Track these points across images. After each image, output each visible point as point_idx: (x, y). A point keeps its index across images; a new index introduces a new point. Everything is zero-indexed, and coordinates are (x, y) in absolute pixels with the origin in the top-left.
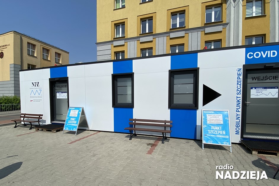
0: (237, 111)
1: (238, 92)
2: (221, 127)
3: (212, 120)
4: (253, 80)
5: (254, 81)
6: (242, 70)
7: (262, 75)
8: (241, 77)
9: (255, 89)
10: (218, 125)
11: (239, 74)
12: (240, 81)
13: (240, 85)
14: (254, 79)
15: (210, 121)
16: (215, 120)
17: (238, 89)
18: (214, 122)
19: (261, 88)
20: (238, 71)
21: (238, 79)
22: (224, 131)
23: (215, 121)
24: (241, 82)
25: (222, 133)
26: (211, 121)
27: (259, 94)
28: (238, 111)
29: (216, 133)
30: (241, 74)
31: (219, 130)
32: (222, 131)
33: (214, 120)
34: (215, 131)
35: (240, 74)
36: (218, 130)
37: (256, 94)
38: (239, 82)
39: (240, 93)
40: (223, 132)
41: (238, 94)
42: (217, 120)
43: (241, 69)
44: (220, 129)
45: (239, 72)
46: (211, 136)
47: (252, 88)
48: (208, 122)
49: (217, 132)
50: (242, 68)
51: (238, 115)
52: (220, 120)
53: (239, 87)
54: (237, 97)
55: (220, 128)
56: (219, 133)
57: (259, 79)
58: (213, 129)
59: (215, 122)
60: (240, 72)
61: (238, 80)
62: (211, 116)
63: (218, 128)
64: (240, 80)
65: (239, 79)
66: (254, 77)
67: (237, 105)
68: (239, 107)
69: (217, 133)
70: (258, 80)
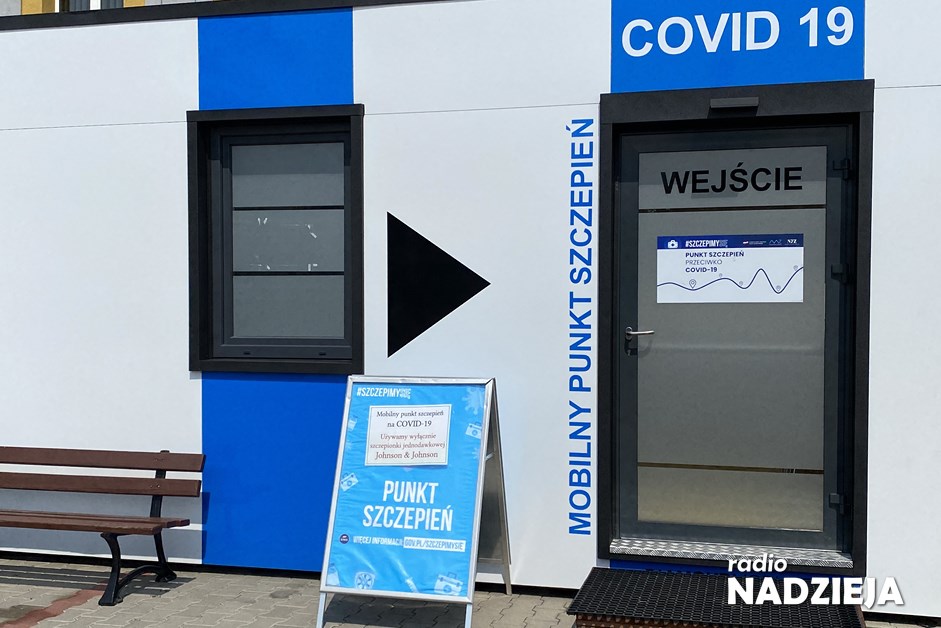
0: (572, 389)
1: (579, 264)
2: (434, 485)
3: (392, 442)
4: (668, 190)
5: (676, 199)
6: (595, 128)
7: (716, 161)
8: (592, 174)
9: (682, 246)
10: (421, 472)
11: (582, 156)
12: (586, 199)
13: (589, 223)
14: (675, 187)
15: (381, 451)
16: (408, 441)
17: (578, 249)
18: (399, 456)
19: (713, 243)
20: (576, 134)
21: (574, 184)
22: (445, 512)
23: (410, 446)
24: (590, 204)
25: (434, 519)
26: (388, 451)
27: (701, 278)
28: (581, 389)
29: (402, 522)
30: (590, 156)
31: (421, 505)
32: (435, 511)
33: (401, 442)
34: (397, 512)
35: (586, 151)
36: (416, 505)
37: (685, 279)
38: (581, 204)
39: (585, 275)
40: (439, 515)
41: (575, 276)
42: (418, 441)
43: (589, 122)
44: (428, 499)
45: (578, 141)
46: (376, 540)
47: (662, 243)
48: (371, 459)
49: (408, 518)
50: (594, 113)
51: (580, 410)
52: (433, 441)
53: (581, 237)
54: (573, 300)
55: (428, 491)
56: (422, 524)
57: (699, 186)
58: (390, 501)
59: (410, 451)
60: (586, 141)
61: (577, 190)
62: (394, 420)
63: (421, 492)
64: (585, 190)
65: (583, 184)
66: (675, 175)
67: (572, 348)
68: (583, 363)
69: (411, 522)
70: (695, 190)
